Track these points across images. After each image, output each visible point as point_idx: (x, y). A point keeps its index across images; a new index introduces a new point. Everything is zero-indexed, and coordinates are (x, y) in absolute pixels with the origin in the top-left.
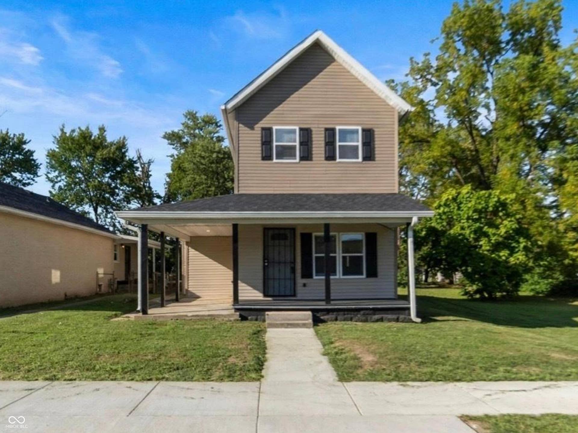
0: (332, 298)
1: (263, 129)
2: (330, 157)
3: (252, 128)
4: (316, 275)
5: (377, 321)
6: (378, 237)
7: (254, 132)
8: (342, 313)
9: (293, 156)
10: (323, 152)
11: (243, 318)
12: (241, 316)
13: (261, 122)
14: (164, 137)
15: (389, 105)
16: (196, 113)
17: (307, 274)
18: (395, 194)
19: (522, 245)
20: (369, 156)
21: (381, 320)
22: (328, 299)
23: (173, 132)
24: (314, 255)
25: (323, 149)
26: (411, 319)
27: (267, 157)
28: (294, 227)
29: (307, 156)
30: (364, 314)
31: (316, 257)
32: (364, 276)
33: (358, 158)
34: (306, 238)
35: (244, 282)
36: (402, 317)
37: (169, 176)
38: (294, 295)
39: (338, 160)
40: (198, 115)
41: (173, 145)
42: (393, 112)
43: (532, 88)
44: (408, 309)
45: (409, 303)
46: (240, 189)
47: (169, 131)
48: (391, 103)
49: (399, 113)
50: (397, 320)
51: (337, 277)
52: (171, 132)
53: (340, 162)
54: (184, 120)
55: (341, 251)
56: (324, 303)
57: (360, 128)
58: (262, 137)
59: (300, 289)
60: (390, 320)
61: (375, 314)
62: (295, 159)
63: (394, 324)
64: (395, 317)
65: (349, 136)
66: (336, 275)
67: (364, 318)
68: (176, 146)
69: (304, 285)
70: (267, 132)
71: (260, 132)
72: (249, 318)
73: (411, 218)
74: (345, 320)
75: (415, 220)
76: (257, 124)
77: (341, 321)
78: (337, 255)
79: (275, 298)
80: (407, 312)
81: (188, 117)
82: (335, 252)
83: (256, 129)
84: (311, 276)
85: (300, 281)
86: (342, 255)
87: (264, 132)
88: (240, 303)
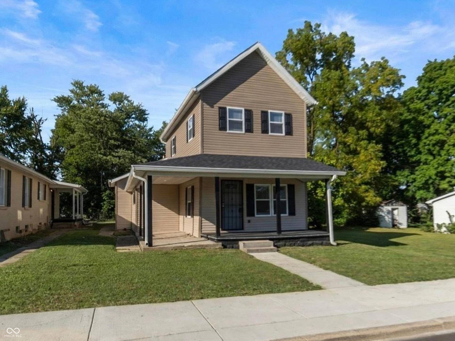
0: (282, 229)
1: (220, 108)
2: (265, 131)
3: (212, 107)
4: (257, 214)
5: (310, 245)
6: (296, 188)
7: (213, 109)
8: (288, 241)
9: (241, 129)
10: (260, 127)
11: (225, 247)
12: (223, 245)
13: (219, 103)
14: (55, 100)
15: (300, 99)
16: (83, 83)
17: (251, 214)
18: (305, 159)
19: (341, 193)
20: (289, 132)
21: (312, 245)
22: (279, 231)
23: (63, 96)
24: (256, 200)
25: (260, 125)
26: (330, 243)
27: (223, 128)
28: (242, 179)
29: (249, 130)
30: (301, 241)
31: (257, 202)
32: (287, 215)
33: (282, 133)
34: (250, 187)
35: (207, 220)
36: (325, 242)
37: (53, 131)
38: (243, 229)
39: (270, 134)
40: (84, 85)
41: (62, 107)
42: (303, 103)
43: (340, 92)
44: (328, 236)
45: (329, 232)
46: (204, 150)
47: (60, 95)
48: (303, 98)
49: (307, 105)
50: (322, 244)
51: (270, 215)
52: (61, 96)
53: (271, 136)
54: (72, 87)
55: (273, 197)
56: (276, 233)
57: (283, 112)
58: (219, 114)
59: (246, 225)
60: (317, 244)
61: (308, 241)
62: (242, 131)
63: (320, 247)
64: (320, 242)
65: (275, 118)
66: (269, 214)
67: (302, 244)
68: (65, 108)
69: (249, 221)
70: (222, 110)
71: (218, 110)
72: (228, 246)
73: (332, 176)
74: (290, 245)
75: (334, 177)
76: (216, 104)
77: (288, 246)
78: (270, 200)
79: (230, 231)
80: (327, 238)
81: (76, 85)
82: (268, 198)
83: (215, 107)
84: (253, 215)
85: (246, 219)
86: (273, 200)
87: (221, 110)
88: (221, 235)
